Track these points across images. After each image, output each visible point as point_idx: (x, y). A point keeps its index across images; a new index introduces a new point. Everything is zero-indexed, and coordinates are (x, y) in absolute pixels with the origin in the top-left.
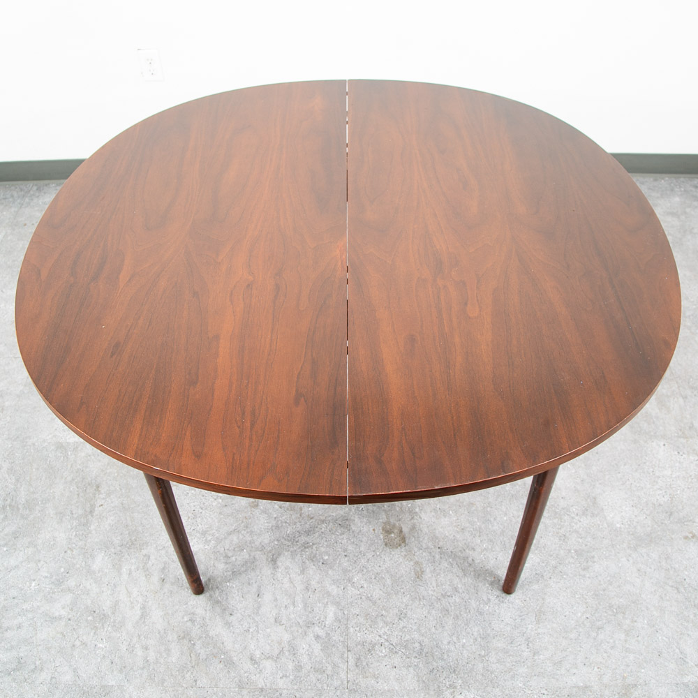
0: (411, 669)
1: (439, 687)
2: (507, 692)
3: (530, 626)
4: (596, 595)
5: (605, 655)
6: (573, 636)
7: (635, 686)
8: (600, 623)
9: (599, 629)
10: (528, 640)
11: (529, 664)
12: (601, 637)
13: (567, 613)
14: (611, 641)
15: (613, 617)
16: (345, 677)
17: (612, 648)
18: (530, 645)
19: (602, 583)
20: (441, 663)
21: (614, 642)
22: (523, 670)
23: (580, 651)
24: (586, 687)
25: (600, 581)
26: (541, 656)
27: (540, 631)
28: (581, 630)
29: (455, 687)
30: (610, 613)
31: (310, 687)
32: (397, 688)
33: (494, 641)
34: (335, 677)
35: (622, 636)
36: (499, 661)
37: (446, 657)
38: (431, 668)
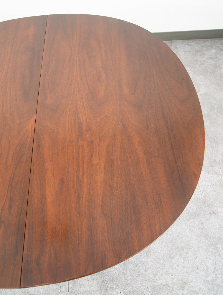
0: (95, 281)
1: (106, 288)
2: (134, 289)
3: (144, 258)
4: (172, 242)
5: (175, 269)
6: (161, 261)
7: (187, 283)
8: (173, 255)
9: (172, 258)
10: (143, 264)
11: (143, 276)
12: (173, 261)
13: (159, 251)
14: (177, 263)
15: (178, 252)
16: (68, 286)
17: (178, 266)
18: (144, 267)
19: (174, 237)
20: (107, 277)
21: (179, 263)
22: (140, 278)
23: (164, 268)
24: (167, 285)
25: (173, 236)
26: (148, 272)
27: (148, 260)
28: (165, 258)
29: (113, 288)
30: (177, 250)
31: (53, 292)
32: (89, 290)
33: (129, 266)
34: (64, 287)
35: (182, 261)
36: (131, 275)
37: (109, 274)
38: (103, 280)
